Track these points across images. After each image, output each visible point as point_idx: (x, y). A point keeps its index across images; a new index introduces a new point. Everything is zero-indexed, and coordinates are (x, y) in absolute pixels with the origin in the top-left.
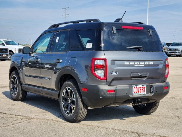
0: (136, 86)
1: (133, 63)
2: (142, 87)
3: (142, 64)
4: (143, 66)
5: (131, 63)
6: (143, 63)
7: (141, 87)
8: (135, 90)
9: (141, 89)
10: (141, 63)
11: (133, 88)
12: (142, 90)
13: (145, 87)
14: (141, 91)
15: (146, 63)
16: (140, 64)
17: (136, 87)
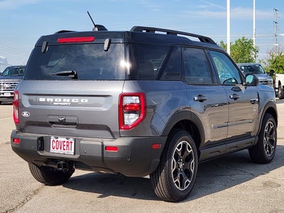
0: (57, 138)
1: (52, 100)
2: (66, 140)
3: (66, 102)
4: (68, 105)
5: (48, 100)
6: (68, 100)
7: (64, 142)
8: (54, 144)
9: (65, 144)
10: (64, 100)
11: (52, 140)
12: (68, 146)
13: (71, 142)
14: (65, 147)
15: (73, 101)
16: (62, 102)
17: (56, 140)
